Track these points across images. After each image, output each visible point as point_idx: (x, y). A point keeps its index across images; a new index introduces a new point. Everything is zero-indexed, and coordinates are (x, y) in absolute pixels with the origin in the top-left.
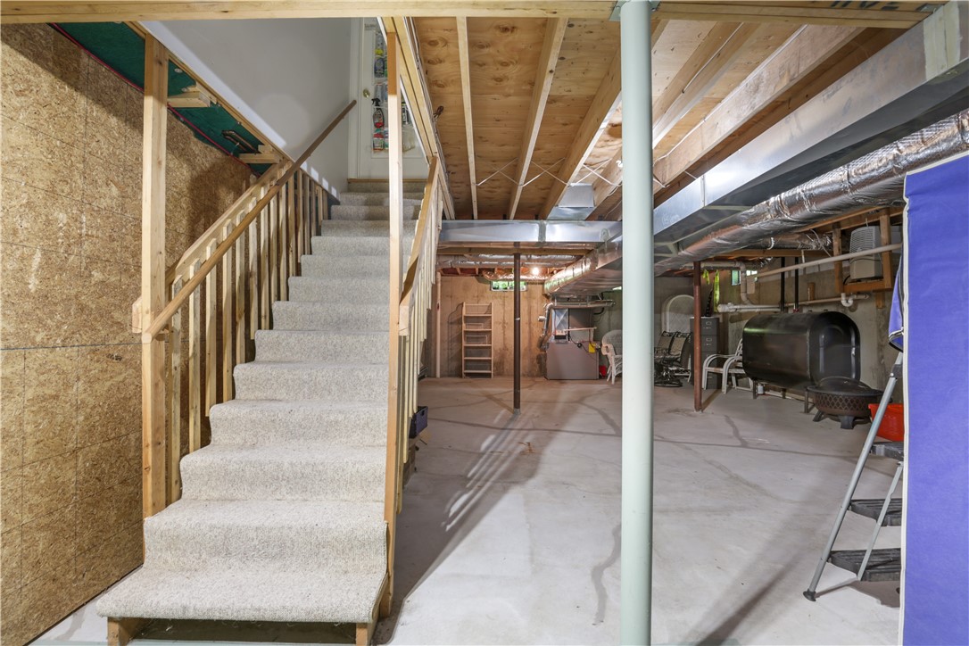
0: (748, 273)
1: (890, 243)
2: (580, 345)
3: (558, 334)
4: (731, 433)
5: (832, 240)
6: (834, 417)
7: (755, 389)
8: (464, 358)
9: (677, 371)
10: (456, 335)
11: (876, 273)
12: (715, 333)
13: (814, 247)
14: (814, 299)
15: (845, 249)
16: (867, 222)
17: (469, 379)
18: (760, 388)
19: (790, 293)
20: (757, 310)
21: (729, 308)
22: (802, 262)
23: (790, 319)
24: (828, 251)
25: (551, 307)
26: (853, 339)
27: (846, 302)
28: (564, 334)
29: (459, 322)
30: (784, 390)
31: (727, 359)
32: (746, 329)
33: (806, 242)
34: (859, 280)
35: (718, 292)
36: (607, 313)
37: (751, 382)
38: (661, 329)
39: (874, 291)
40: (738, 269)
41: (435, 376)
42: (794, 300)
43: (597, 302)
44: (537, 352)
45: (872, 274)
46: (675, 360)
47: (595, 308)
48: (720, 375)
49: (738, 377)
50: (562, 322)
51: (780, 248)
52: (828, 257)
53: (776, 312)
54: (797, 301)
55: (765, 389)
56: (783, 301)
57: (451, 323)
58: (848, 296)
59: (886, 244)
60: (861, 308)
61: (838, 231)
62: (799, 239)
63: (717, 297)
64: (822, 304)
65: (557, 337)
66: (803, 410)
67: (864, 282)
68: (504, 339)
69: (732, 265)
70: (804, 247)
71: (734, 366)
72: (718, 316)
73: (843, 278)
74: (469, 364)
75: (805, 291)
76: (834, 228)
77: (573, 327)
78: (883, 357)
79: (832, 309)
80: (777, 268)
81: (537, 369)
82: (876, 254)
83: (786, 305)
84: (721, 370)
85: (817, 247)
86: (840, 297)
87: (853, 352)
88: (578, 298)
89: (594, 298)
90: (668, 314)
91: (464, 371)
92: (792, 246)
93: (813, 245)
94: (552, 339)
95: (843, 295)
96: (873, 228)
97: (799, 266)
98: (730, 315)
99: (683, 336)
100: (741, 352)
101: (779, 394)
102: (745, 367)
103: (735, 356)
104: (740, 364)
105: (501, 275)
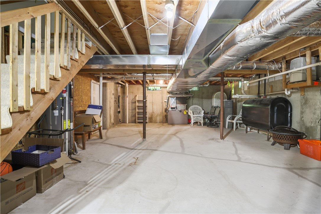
0: (245, 82)
1: (311, 64)
2: (181, 111)
3: (172, 107)
4: (234, 152)
5: (281, 65)
6: (281, 144)
7: (247, 128)
8: (137, 116)
9: (217, 121)
10: (134, 107)
11: (302, 79)
12: (232, 107)
13: (274, 68)
14: (272, 92)
15: (288, 68)
16: (299, 55)
17: (139, 124)
18: (249, 129)
19: (262, 90)
20: (248, 97)
21: (237, 96)
22: (268, 76)
23: (262, 100)
24: (279, 70)
25: (169, 97)
26: (289, 109)
27: (287, 93)
28: (174, 107)
29: (135, 102)
30: (259, 130)
31: (236, 117)
32: (244, 105)
33: (270, 66)
34: (294, 83)
35: (233, 91)
36: (192, 99)
37: (245, 126)
38: (212, 105)
39: (300, 88)
40: (241, 80)
41: (126, 123)
42: (264, 93)
43: (187, 95)
44: (165, 114)
45: (301, 79)
46: (216, 117)
47: (186, 97)
48: (233, 123)
49: (240, 124)
50: (174, 102)
51: (258, 69)
52: (280, 72)
53: (256, 98)
54: (265, 93)
55: (251, 129)
56: (259, 93)
57: (133, 103)
58: (288, 90)
59: (309, 64)
60: (293, 96)
61: (285, 61)
62: (267, 64)
63: (233, 92)
64: (276, 94)
65: (172, 108)
66: (266, 139)
67: (295, 83)
68: (153, 109)
69: (239, 79)
70: (269, 68)
71: (238, 120)
72: (233, 100)
73: (287, 82)
74: (139, 118)
75: (268, 89)
76: (283, 59)
77: (178, 104)
78: (303, 117)
79: (280, 96)
80: (257, 79)
81: (165, 120)
82: (303, 70)
83: (260, 95)
84: (233, 121)
85: (275, 68)
86: (285, 91)
87: (289, 115)
88: (180, 93)
89: (186, 93)
90: (214, 99)
91: (137, 121)
92: (264, 68)
93: (273, 67)
94: (170, 109)
95: (286, 90)
96: (302, 58)
97: (266, 78)
98: (238, 99)
99: (219, 108)
100: (241, 114)
101: (256, 131)
102: (243, 120)
103: (239, 116)
104: (241, 119)
105: (151, 84)
